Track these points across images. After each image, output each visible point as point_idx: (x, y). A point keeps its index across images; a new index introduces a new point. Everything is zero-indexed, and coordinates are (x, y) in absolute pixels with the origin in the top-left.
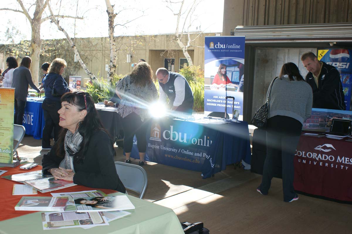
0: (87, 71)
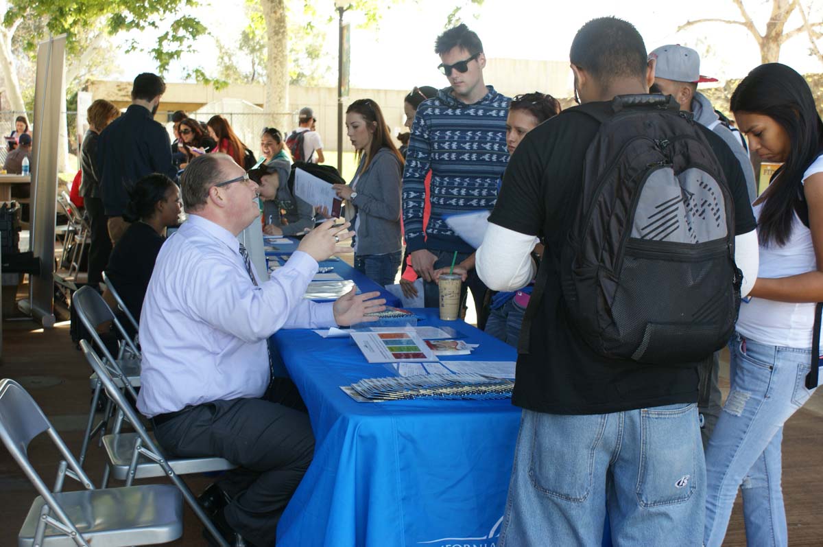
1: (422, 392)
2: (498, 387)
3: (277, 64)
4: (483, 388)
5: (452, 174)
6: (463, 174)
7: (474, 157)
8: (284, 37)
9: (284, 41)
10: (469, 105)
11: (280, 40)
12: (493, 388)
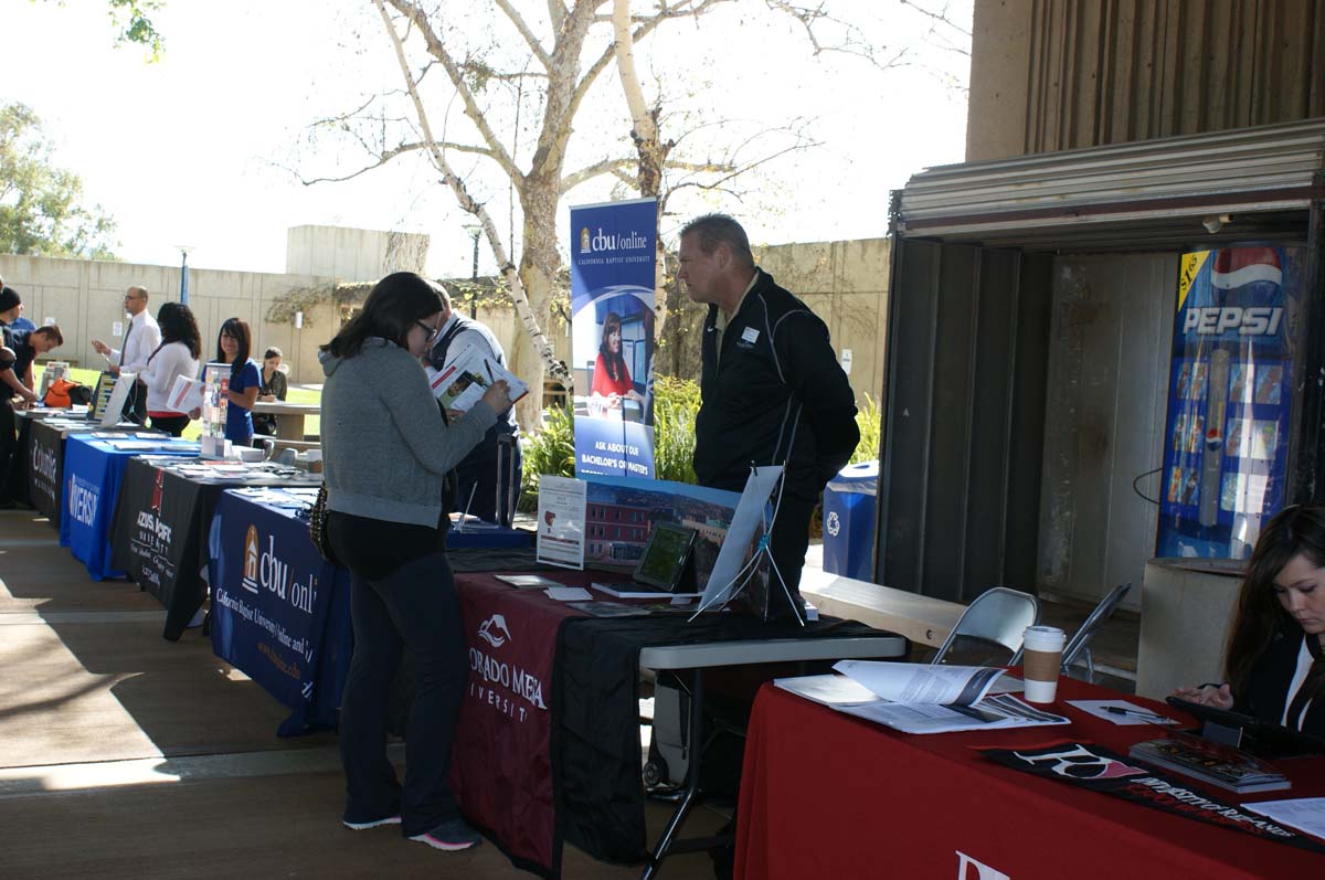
0: (550, 361)
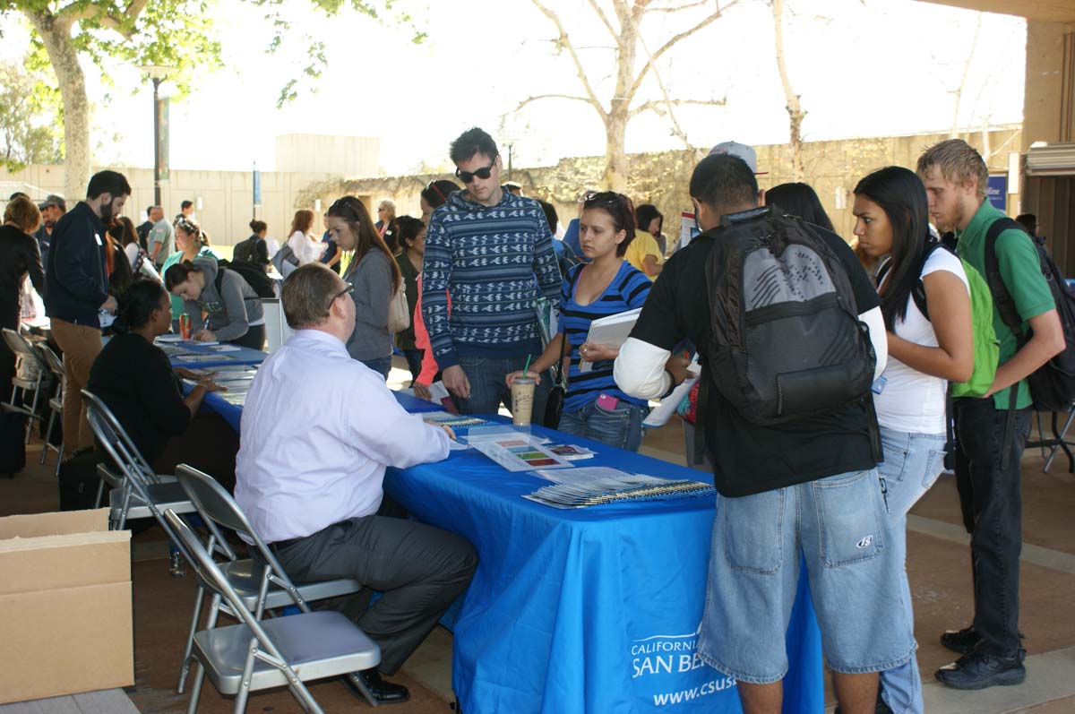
1: (619, 495)
2: (684, 486)
3: (77, 142)
4: (671, 488)
5: (484, 281)
6: (496, 279)
7: (505, 260)
8: (84, 110)
9: (85, 115)
10: (490, 207)
11: (79, 115)
12: (679, 487)
